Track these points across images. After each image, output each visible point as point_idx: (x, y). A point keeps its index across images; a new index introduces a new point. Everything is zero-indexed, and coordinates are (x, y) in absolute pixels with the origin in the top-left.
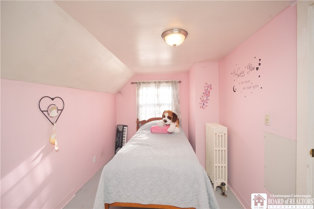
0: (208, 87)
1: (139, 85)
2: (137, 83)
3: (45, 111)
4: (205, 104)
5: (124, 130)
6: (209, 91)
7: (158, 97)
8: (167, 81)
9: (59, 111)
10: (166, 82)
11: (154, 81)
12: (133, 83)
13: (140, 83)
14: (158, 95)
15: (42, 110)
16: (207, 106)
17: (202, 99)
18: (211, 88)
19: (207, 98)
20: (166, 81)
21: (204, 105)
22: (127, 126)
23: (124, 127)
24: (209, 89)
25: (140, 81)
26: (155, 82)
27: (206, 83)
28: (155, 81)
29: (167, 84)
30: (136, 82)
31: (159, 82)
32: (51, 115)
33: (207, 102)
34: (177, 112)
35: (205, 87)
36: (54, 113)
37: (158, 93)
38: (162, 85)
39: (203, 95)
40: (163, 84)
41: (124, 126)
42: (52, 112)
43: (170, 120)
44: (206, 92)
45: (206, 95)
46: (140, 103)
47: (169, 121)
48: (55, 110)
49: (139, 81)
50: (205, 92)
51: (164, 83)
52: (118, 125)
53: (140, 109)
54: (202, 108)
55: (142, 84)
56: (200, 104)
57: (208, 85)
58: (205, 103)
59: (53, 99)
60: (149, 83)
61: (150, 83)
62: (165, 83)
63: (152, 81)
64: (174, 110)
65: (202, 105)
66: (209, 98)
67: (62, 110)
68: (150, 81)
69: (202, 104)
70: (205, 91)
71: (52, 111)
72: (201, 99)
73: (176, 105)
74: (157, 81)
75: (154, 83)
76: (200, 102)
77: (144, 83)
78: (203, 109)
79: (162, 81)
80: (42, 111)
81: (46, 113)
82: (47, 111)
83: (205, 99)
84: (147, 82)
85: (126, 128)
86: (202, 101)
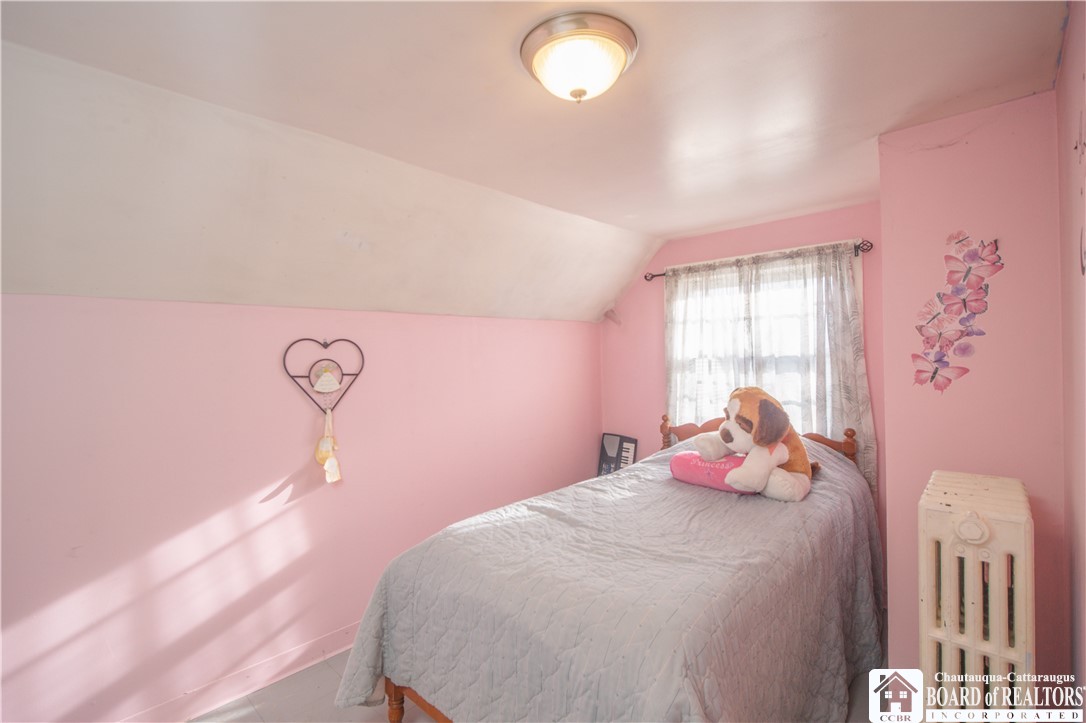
0: (973, 256)
1: (673, 283)
2: (664, 275)
3: (302, 377)
4: (951, 357)
5: (624, 454)
6: (982, 279)
7: (749, 326)
8: (795, 249)
9: (345, 377)
10: (791, 256)
11: (733, 259)
12: (653, 276)
13: (675, 273)
14: (748, 319)
15: (292, 374)
16: (965, 371)
17: (932, 331)
18: (997, 265)
19: (962, 322)
20: (788, 251)
21: (946, 364)
22: (635, 441)
23: (625, 445)
24: (979, 269)
25: (676, 267)
26: (738, 264)
27: (959, 234)
28: (740, 257)
29: (794, 264)
30: (662, 273)
31: (756, 261)
32: (317, 388)
33: (965, 350)
34: (849, 399)
35: (948, 258)
36: (328, 383)
37: (748, 310)
38: (767, 271)
39: (940, 307)
40: (775, 269)
41: (624, 439)
42: (320, 380)
43: (749, 432)
44: (958, 291)
45: (955, 307)
46: (675, 357)
47: (742, 439)
48: (328, 374)
49: (672, 267)
50: (948, 289)
51: (778, 262)
52: (604, 434)
53: (677, 377)
54: (929, 385)
55: (683, 276)
56: (915, 357)
57: (975, 246)
58: (950, 352)
59: (326, 345)
60: (711, 268)
61: (714, 269)
62: (786, 261)
63: (724, 260)
64: (833, 385)
65: (928, 367)
66: (977, 323)
67: (357, 375)
68: (717, 261)
69: (932, 357)
70: (950, 281)
71: (322, 377)
72: (920, 329)
73: (844, 363)
74: (746, 257)
75: (734, 268)
76: (920, 349)
77: (690, 270)
78: (940, 387)
79: (771, 254)
80: (292, 377)
81: (303, 382)
82: (308, 377)
83: (952, 327)
84: (704, 266)
85: (631, 446)
86: (929, 342)
